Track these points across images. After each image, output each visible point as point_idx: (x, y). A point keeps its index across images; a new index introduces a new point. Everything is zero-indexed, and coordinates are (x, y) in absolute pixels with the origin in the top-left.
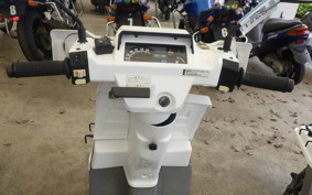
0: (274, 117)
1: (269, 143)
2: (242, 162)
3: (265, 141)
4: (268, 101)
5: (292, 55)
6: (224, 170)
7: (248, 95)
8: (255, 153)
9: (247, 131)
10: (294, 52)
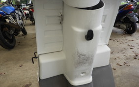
0: (132, 47)
1: (135, 58)
2: (126, 70)
3: (132, 58)
4: (124, 42)
5: (129, 19)
6: (118, 76)
7: (114, 41)
8: (130, 64)
9: (121, 55)
10: (130, 17)
